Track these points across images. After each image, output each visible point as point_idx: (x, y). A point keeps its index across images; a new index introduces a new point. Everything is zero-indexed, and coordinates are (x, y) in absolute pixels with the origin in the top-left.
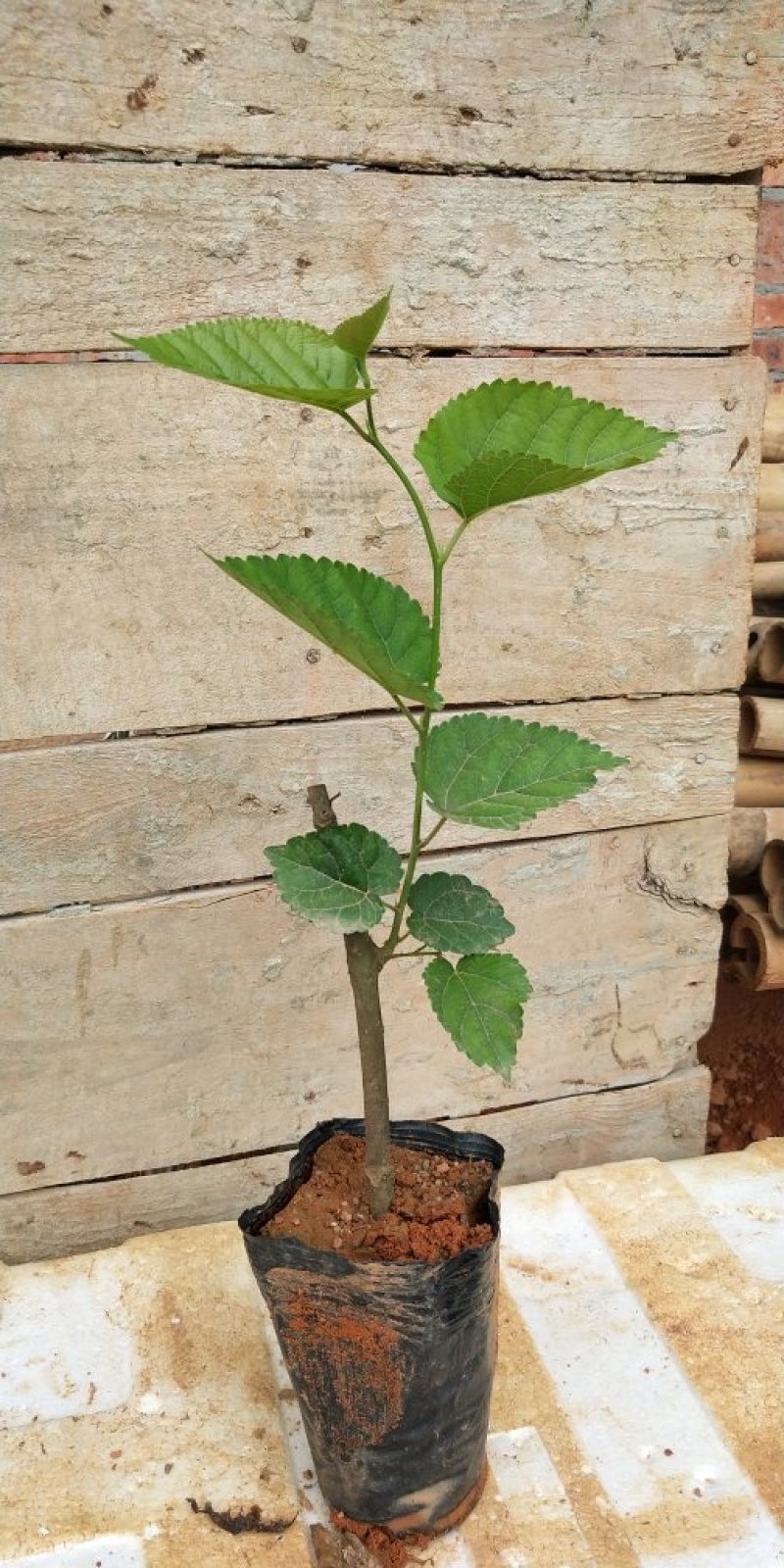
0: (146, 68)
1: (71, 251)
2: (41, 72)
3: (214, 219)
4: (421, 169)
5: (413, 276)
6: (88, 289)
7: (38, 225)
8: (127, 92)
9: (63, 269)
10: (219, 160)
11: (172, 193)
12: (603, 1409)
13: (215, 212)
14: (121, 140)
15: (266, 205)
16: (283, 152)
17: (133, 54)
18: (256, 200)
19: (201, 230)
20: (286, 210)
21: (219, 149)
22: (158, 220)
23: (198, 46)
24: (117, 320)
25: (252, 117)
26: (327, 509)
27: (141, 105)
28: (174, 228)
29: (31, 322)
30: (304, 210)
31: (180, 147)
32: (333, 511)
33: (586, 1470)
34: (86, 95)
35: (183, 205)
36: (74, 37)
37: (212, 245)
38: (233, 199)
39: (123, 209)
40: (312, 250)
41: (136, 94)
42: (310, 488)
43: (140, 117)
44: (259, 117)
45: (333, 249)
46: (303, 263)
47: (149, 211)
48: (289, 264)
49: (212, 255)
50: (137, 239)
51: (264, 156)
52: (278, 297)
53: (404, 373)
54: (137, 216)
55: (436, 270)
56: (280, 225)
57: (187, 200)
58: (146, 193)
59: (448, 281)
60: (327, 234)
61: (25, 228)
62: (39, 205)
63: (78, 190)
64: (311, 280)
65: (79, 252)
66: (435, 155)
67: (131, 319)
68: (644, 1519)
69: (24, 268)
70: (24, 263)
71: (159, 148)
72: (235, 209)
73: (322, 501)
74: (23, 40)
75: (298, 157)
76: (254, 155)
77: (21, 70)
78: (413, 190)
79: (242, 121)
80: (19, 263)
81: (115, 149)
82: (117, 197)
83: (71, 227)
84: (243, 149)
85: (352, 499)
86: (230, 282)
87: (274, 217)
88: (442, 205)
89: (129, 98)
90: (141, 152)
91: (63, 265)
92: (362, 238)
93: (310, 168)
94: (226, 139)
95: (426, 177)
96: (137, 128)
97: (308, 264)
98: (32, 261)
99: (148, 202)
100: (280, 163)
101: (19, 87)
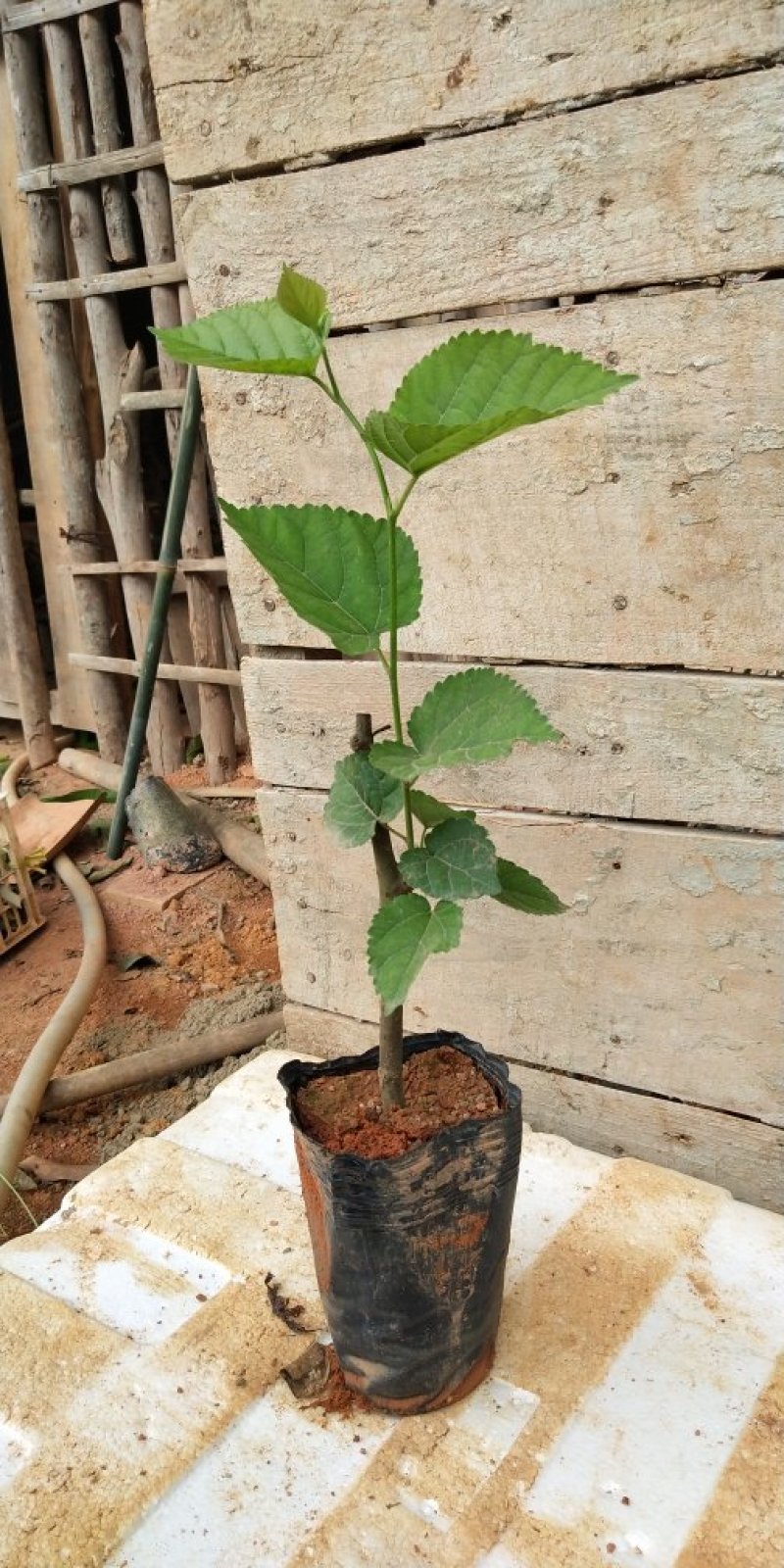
0: (462, 46)
1: (407, 229)
2: (384, 77)
3: (521, 175)
4: (730, 72)
5: (719, 195)
6: (420, 260)
7: (384, 211)
8: (446, 74)
9: (401, 246)
10: (524, 117)
11: (485, 158)
12: (618, 1431)
13: (521, 168)
14: (442, 119)
15: (568, 151)
16: (581, 92)
17: (451, 37)
18: (558, 148)
19: (510, 188)
20: (587, 150)
21: (521, 106)
22: (474, 186)
23: (504, 10)
24: (444, 284)
25: (554, 65)
26: (632, 453)
27: (458, 81)
28: (488, 190)
29: (381, 294)
30: (604, 148)
31: (489, 113)
32: (639, 456)
33: (540, 1457)
34: (416, 86)
35: (494, 167)
36: (407, 37)
37: (518, 201)
38: (538, 150)
39: (446, 181)
40: (614, 186)
41: (454, 73)
42: (615, 431)
43: (457, 92)
44: (560, 62)
45: (635, 181)
46: (605, 202)
47: (467, 180)
48: (592, 206)
49: (519, 210)
50: (457, 207)
51: (564, 101)
52: (582, 240)
53: (713, 304)
54: (456, 186)
55: (749, 182)
56: (582, 167)
57: (497, 162)
58: (464, 162)
59: (762, 192)
60: (629, 167)
61: (374, 215)
62: (383, 193)
63: (411, 174)
64: (614, 218)
65: (413, 228)
66: (744, 51)
67: (455, 282)
68: (539, 1527)
69: (374, 249)
70: (375, 245)
71: (472, 118)
72: (539, 160)
73: (629, 445)
74: (371, 53)
75: (595, 93)
76: (554, 103)
77: (370, 79)
78: (720, 97)
79: (543, 71)
80: (371, 246)
81: (438, 129)
82: (441, 173)
83: (406, 207)
84: (544, 100)
85: (659, 442)
86: (535, 233)
87: (577, 160)
88: (753, 107)
89: (449, 78)
90: (457, 126)
91: (401, 242)
92: (666, 164)
93: (610, 101)
94: (530, 95)
95: (736, 78)
96: (453, 104)
97: (611, 202)
98: (380, 242)
99: (464, 171)
100: (579, 104)
101: (369, 95)
